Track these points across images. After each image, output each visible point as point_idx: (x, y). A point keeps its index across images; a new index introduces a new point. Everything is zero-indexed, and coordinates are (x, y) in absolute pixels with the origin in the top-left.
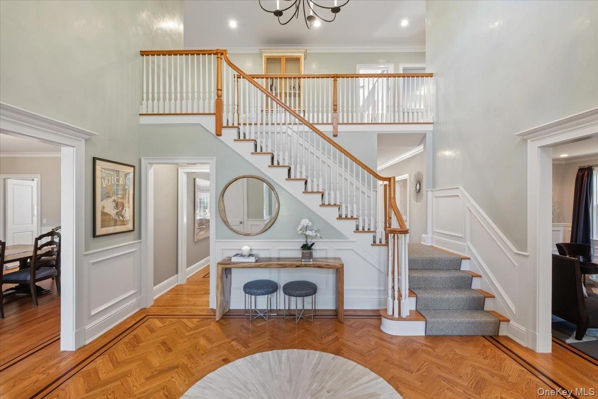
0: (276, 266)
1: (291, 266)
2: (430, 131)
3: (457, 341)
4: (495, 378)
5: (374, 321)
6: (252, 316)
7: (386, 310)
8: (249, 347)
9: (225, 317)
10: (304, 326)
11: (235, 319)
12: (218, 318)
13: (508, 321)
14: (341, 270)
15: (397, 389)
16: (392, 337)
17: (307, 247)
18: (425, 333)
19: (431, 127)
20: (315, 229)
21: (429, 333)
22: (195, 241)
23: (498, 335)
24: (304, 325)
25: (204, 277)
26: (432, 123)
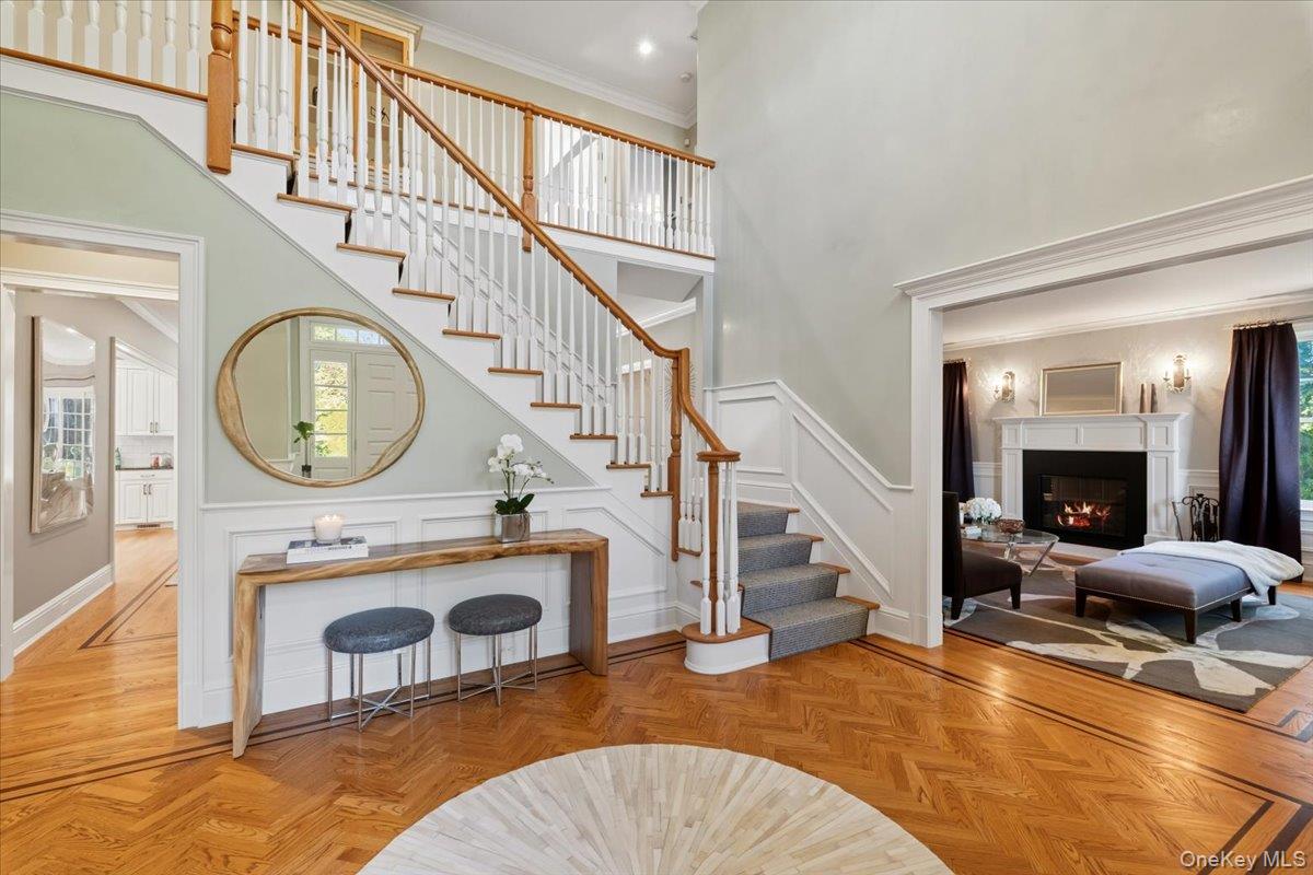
0: (438, 562)
1: (480, 557)
2: (708, 273)
3: (819, 658)
4: (914, 700)
5: (667, 658)
6: (361, 715)
7: (697, 626)
8: (402, 796)
9: (255, 741)
10: (522, 704)
11: (300, 738)
12: (238, 748)
13: (877, 607)
14: (601, 554)
15: (800, 768)
16: (721, 678)
17: (513, 508)
18: (770, 656)
19: (709, 267)
20: (530, 460)
21: (776, 655)
22: (36, 529)
23: (865, 636)
24: (520, 702)
25: (85, 646)
26: (714, 259)
